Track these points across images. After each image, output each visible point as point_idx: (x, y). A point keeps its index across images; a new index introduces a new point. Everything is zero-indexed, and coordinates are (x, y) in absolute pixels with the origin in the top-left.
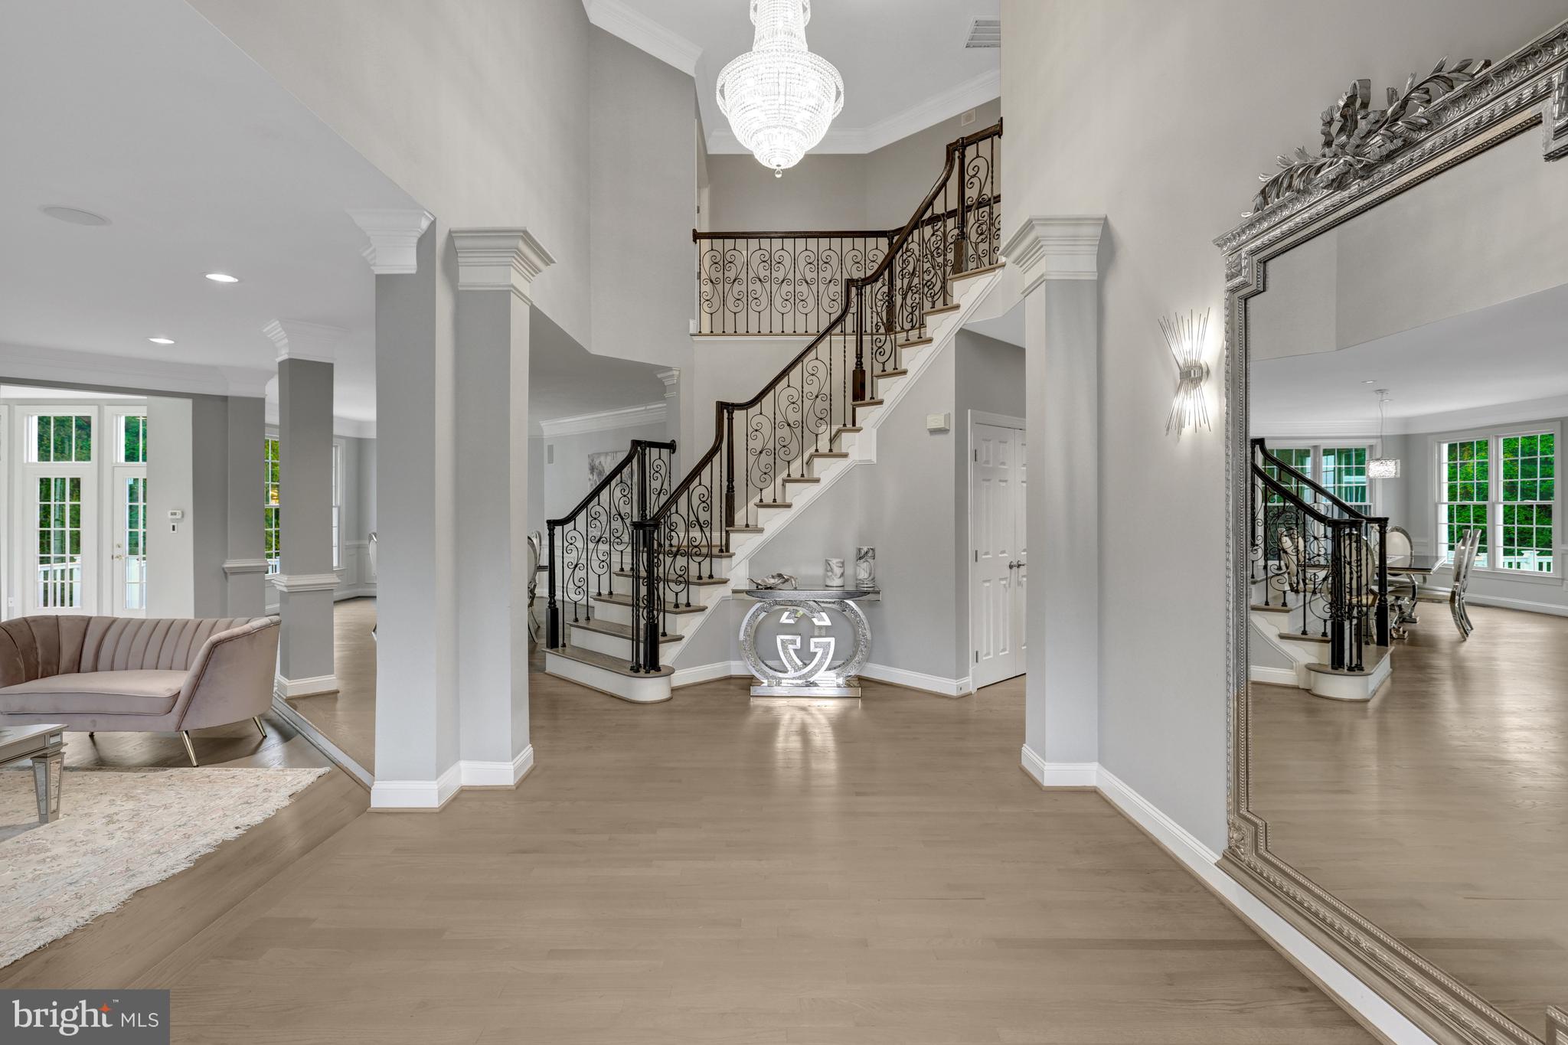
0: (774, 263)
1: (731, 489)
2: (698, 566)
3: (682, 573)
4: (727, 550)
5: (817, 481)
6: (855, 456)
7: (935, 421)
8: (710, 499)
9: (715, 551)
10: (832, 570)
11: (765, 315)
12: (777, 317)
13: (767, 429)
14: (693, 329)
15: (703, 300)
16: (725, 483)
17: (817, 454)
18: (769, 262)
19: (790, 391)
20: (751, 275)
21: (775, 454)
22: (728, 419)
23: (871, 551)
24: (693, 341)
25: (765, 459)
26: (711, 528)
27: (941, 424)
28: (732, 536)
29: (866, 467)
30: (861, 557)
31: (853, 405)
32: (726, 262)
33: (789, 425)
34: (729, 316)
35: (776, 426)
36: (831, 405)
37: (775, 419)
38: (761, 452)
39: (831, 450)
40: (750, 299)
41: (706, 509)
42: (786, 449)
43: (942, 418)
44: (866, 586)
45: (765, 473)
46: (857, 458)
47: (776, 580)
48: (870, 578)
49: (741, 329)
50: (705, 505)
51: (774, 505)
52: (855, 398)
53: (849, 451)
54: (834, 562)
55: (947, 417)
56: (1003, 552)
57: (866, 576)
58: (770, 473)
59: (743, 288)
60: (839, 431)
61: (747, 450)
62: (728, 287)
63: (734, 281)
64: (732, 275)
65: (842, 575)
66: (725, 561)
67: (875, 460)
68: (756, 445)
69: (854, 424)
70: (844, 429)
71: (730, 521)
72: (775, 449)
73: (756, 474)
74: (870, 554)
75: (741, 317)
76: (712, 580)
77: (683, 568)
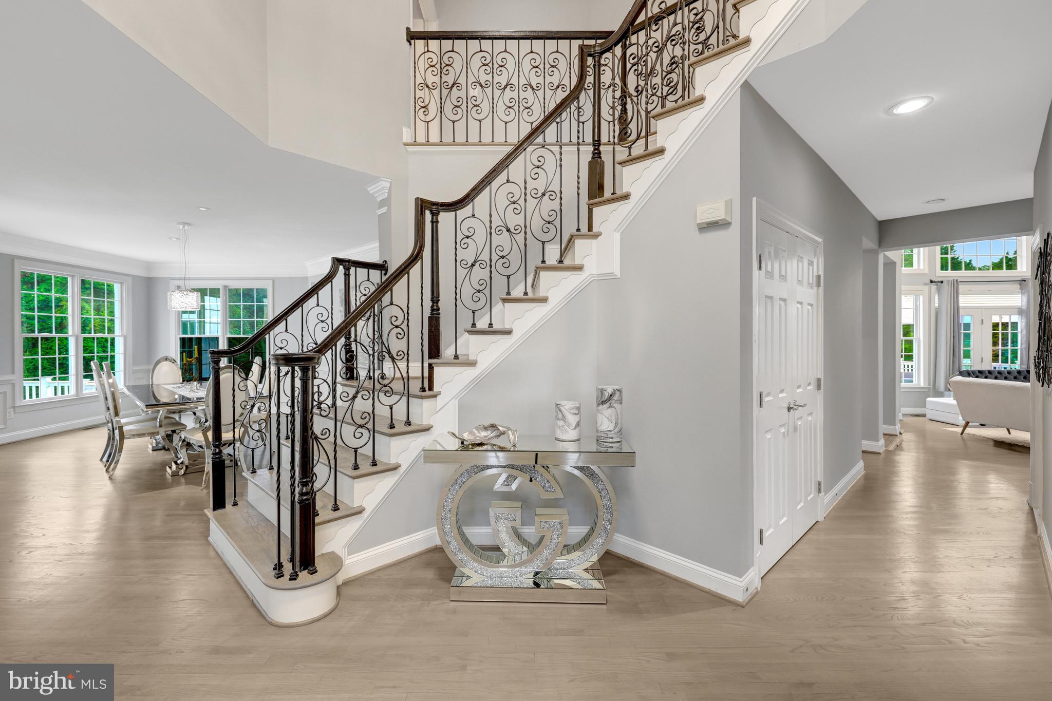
0: (496, 66)
1: (435, 311)
2: (389, 410)
3: (363, 422)
4: (431, 388)
5: (544, 300)
6: (592, 268)
7: (713, 211)
8: (406, 322)
9: (415, 387)
10: (564, 418)
11: (487, 124)
12: (500, 126)
13: (480, 236)
14: (407, 136)
15: (418, 107)
16: (428, 304)
17: (544, 266)
18: (490, 65)
19: (510, 187)
20: (471, 79)
21: (491, 266)
22: (432, 222)
23: (618, 393)
24: (407, 151)
25: (480, 273)
26: (408, 360)
27: (719, 214)
28: (437, 370)
29: (607, 280)
30: (605, 400)
31: (589, 205)
32: (443, 65)
33: (508, 230)
34: (448, 125)
35: (493, 231)
36: (561, 205)
37: (491, 222)
38: (473, 265)
39: (561, 262)
40: (470, 106)
41: (400, 336)
42: (505, 260)
43: (721, 206)
44: (611, 440)
45: (479, 291)
46: (595, 272)
47: (489, 432)
48: (617, 430)
49: (460, 138)
50: (399, 330)
51: (490, 331)
52: (591, 196)
53: (585, 262)
54: (567, 405)
55: (729, 205)
56: (782, 391)
57: (611, 427)
58: (485, 291)
59: (463, 94)
60: (571, 239)
61: (456, 260)
62: (445, 92)
63: (453, 86)
64: (450, 79)
65: (578, 424)
66: (427, 403)
67: (618, 273)
68: (468, 255)
69: (590, 228)
70: (577, 234)
71: (434, 351)
72: (491, 260)
73: (467, 291)
74: (616, 397)
75: (460, 126)
76: (410, 427)
77: (366, 415)
